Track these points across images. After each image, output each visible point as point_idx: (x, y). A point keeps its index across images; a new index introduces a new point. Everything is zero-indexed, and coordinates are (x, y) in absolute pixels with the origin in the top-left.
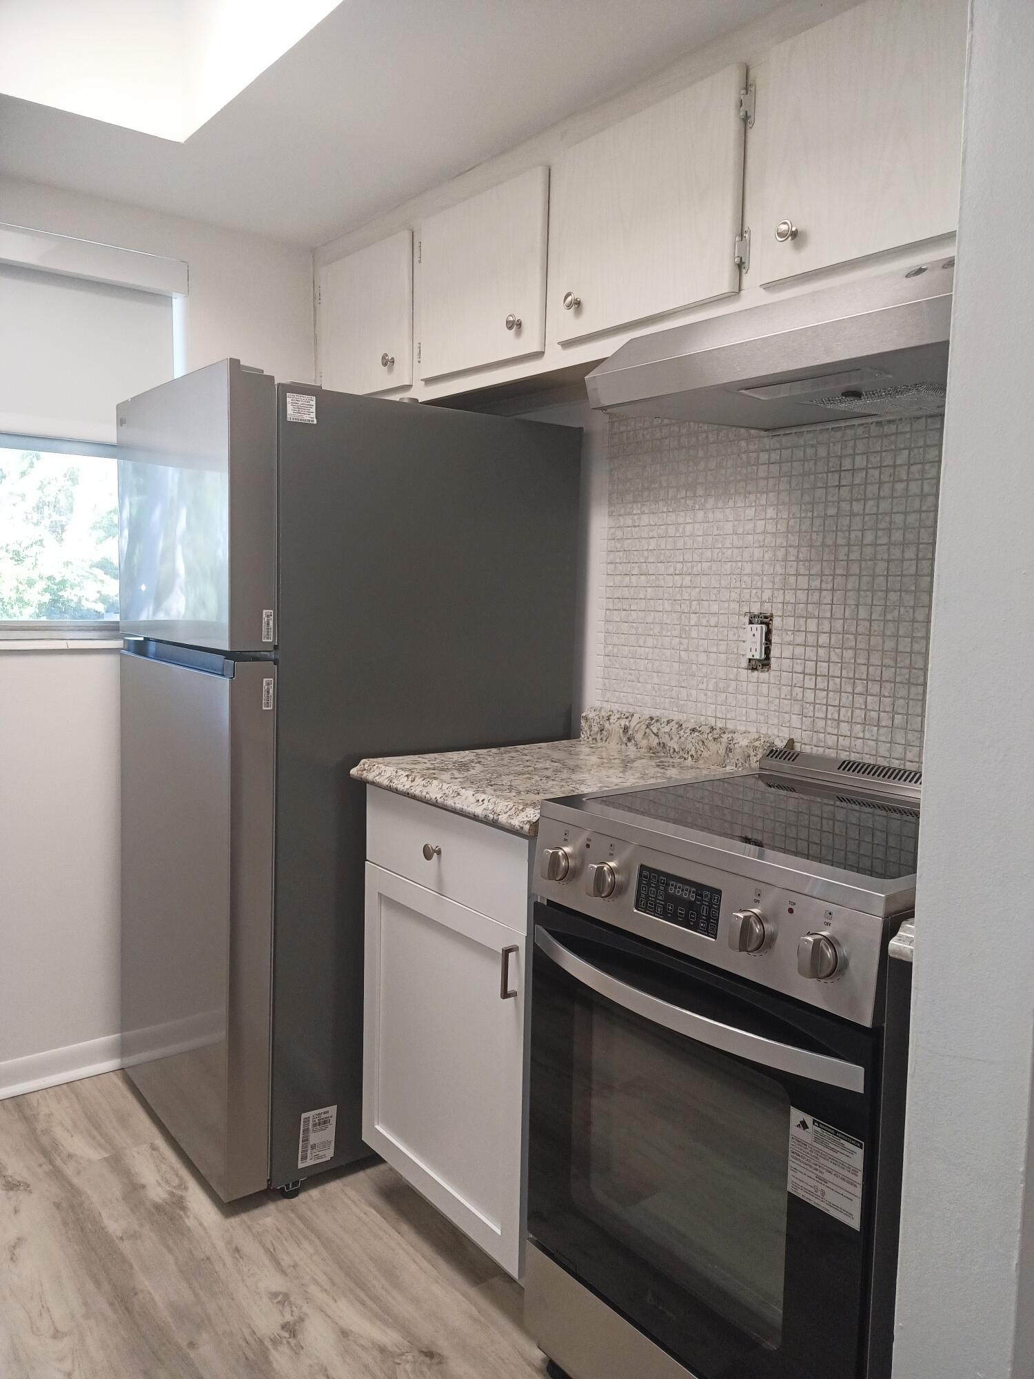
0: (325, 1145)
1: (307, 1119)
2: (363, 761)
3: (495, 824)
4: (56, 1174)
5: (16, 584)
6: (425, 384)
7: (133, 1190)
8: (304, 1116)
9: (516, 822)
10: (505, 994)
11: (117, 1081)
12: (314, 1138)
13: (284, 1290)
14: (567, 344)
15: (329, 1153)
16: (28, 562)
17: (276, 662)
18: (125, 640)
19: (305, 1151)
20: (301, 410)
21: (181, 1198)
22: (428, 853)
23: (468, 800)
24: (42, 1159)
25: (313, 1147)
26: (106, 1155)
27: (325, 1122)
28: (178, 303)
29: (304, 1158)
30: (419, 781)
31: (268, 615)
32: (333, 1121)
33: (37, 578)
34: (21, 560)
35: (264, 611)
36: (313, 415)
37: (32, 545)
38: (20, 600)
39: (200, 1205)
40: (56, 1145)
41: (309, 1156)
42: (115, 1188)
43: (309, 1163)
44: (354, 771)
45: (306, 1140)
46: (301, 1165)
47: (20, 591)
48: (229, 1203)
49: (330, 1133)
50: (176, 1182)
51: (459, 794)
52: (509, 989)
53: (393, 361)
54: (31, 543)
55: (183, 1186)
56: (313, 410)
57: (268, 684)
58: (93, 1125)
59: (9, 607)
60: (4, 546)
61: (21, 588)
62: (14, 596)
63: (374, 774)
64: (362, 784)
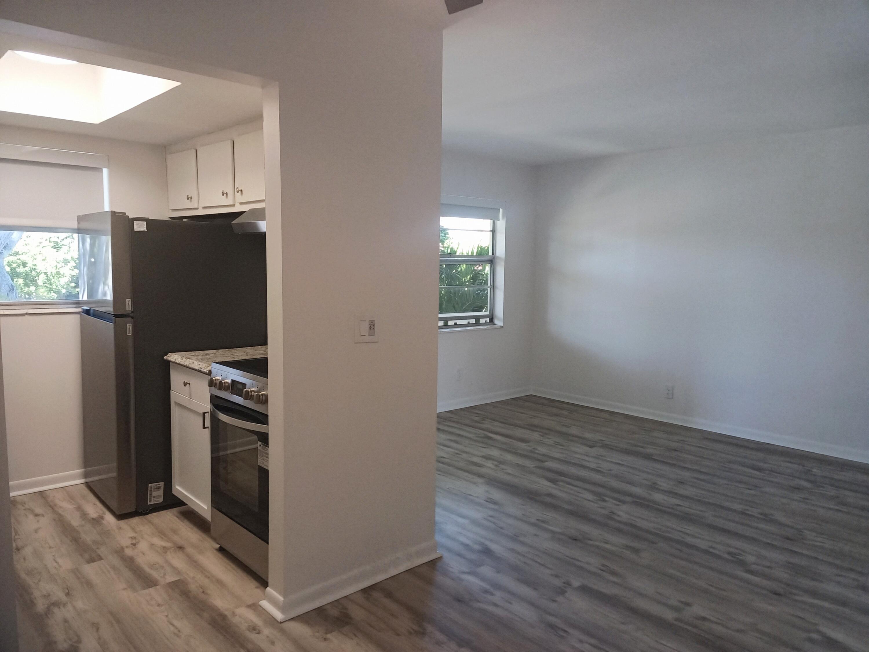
0: (159, 496)
1: (151, 487)
2: (169, 354)
3: (200, 371)
4: (54, 512)
5: (56, 264)
6: (203, 208)
7: (84, 515)
8: (150, 485)
9: (205, 371)
10: (204, 427)
11: (84, 487)
12: (154, 494)
13: (134, 536)
14: (241, 204)
15: (161, 500)
16: (64, 249)
17: (132, 318)
18: (82, 308)
19: (150, 499)
20: (140, 227)
21: (102, 517)
22: (185, 384)
23: (196, 365)
24: (50, 508)
25: (154, 497)
26: (75, 506)
27: (159, 488)
28: (105, 171)
29: (150, 501)
30: (184, 360)
31: (128, 301)
32: (162, 488)
33: (70, 259)
34: (59, 247)
35: (127, 299)
36: (145, 228)
37: (66, 238)
38: (58, 273)
39: (109, 518)
40: (55, 505)
41: (152, 500)
42: (78, 514)
43: (152, 503)
44: (165, 357)
45: (151, 494)
46: (149, 503)
47: (58, 267)
48: (119, 515)
49: (161, 492)
50: (102, 512)
51: (194, 363)
52: (206, 426)
53: (191, 198)
54: (66, 237)
55: (104, 513)
56: (145, 226)
57: (129, 326)
58: (71, 498)
59: (51, 277)
60: (48, 238)
61: (59, 266)
62: (54, 272)
63: (171, 358)
64: (169, 362)
